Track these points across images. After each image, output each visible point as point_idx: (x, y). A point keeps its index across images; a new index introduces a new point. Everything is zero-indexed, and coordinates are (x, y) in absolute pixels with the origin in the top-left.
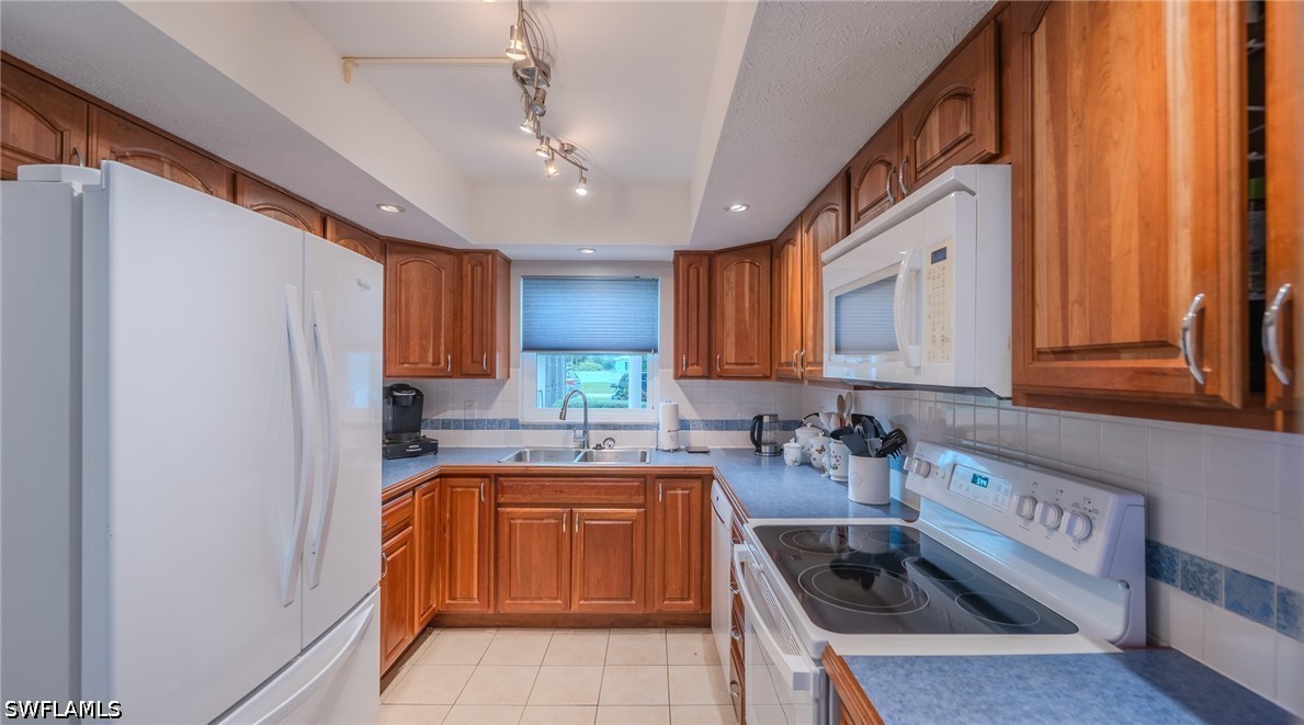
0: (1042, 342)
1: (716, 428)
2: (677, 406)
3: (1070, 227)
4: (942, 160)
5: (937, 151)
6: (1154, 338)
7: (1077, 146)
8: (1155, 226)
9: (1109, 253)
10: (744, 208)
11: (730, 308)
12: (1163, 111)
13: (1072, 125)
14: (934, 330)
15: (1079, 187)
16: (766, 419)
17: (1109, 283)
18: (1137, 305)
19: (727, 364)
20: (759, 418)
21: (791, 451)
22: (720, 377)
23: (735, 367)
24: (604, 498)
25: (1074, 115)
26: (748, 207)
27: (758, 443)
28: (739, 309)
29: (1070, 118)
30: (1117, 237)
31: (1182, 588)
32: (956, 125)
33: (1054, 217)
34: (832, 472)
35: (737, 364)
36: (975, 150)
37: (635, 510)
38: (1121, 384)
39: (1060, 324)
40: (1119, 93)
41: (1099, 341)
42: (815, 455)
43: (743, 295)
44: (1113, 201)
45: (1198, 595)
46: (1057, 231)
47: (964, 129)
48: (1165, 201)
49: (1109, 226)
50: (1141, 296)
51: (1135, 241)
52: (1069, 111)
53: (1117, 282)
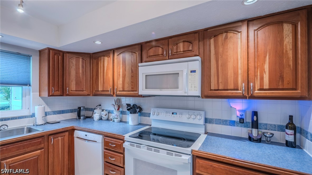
0: (212, 88)
1: (58, 113)
2: (45, 107)
3: (219, 71)
4: (182, 52)
5: (182, 50)
6: (236, 88)
7: (221, 60)
8: (236, 74)
9: (228, 77)
10: (100, 43)
11: (73, 73)
12: (237, 60)
13: (220, 57)
14: (192, 85)
15: (221, 66)
16: (82, 108)
17: (228, 80)
18: (233, 84)
19: (71, 91)
20: (80, 108)
21: (96, 116)
22: (67, 95)
23: (75, 92)
24: (22, 151)
25: (220, 55)
26: (102, 43)
27: (79, 116)
28: (77, 73)
29: (219, 55)
30: (229, 74)
31: (209, 123)
32: (189, 47)
33: (215, 69)
34: (115, 120)
35: (76, 91)
36: (194, 53)
37: (39, 151)
38: (230, 94)
39: (217, 86)
40: (230, 55)
41: (226, 88)
42: (104, 116)
43: (79, 68)
44: (229, 69)
45: (211, 123)
46: (216, 71)
47: (190, 49)
48: (238, 71)
49: (228, 73)
50: (234, 83)
51: (233, 75)
52: (219, 54)
53: (229, 80)
